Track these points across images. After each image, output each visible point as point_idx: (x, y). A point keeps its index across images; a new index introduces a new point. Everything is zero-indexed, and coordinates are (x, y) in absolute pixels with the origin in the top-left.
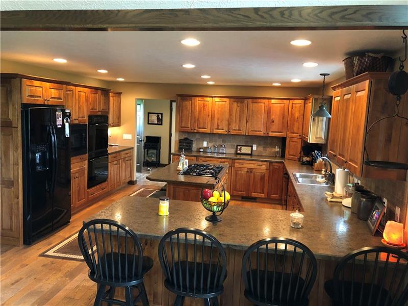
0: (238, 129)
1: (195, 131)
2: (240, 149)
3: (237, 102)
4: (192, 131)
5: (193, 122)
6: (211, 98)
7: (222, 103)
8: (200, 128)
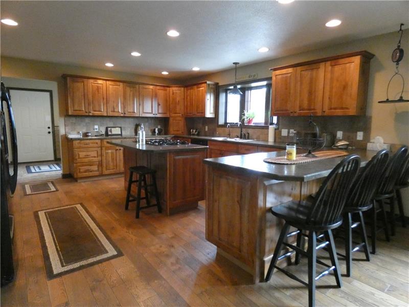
0: (132, 111)
1: (91, 114)
2: (111, 131)
3: (130, 87)
4: (87, 114)
5: (87, 105)
6: (105, 81)
7: (116, 86)
8: (95, 111)
